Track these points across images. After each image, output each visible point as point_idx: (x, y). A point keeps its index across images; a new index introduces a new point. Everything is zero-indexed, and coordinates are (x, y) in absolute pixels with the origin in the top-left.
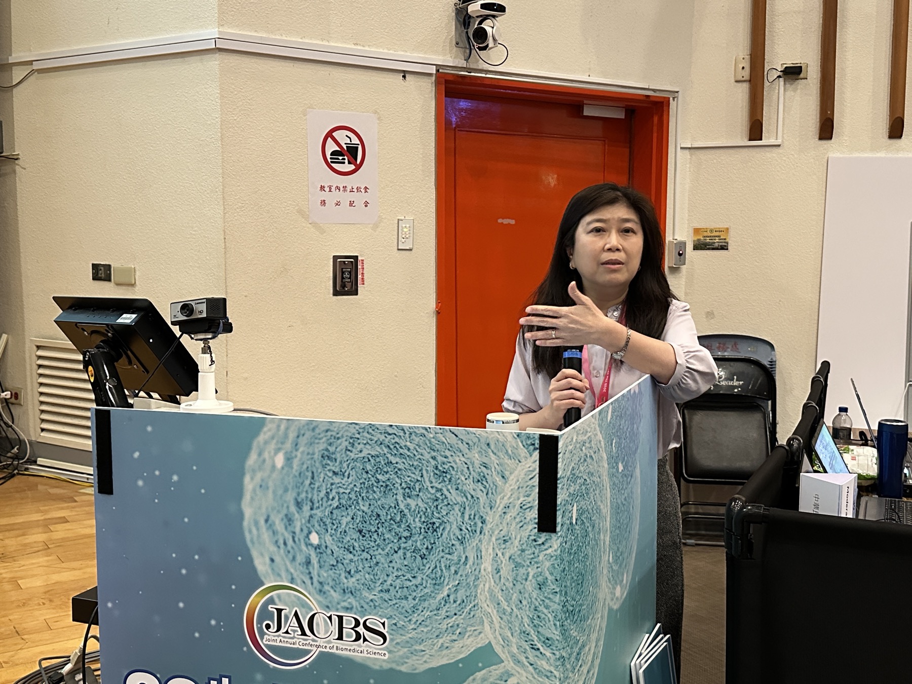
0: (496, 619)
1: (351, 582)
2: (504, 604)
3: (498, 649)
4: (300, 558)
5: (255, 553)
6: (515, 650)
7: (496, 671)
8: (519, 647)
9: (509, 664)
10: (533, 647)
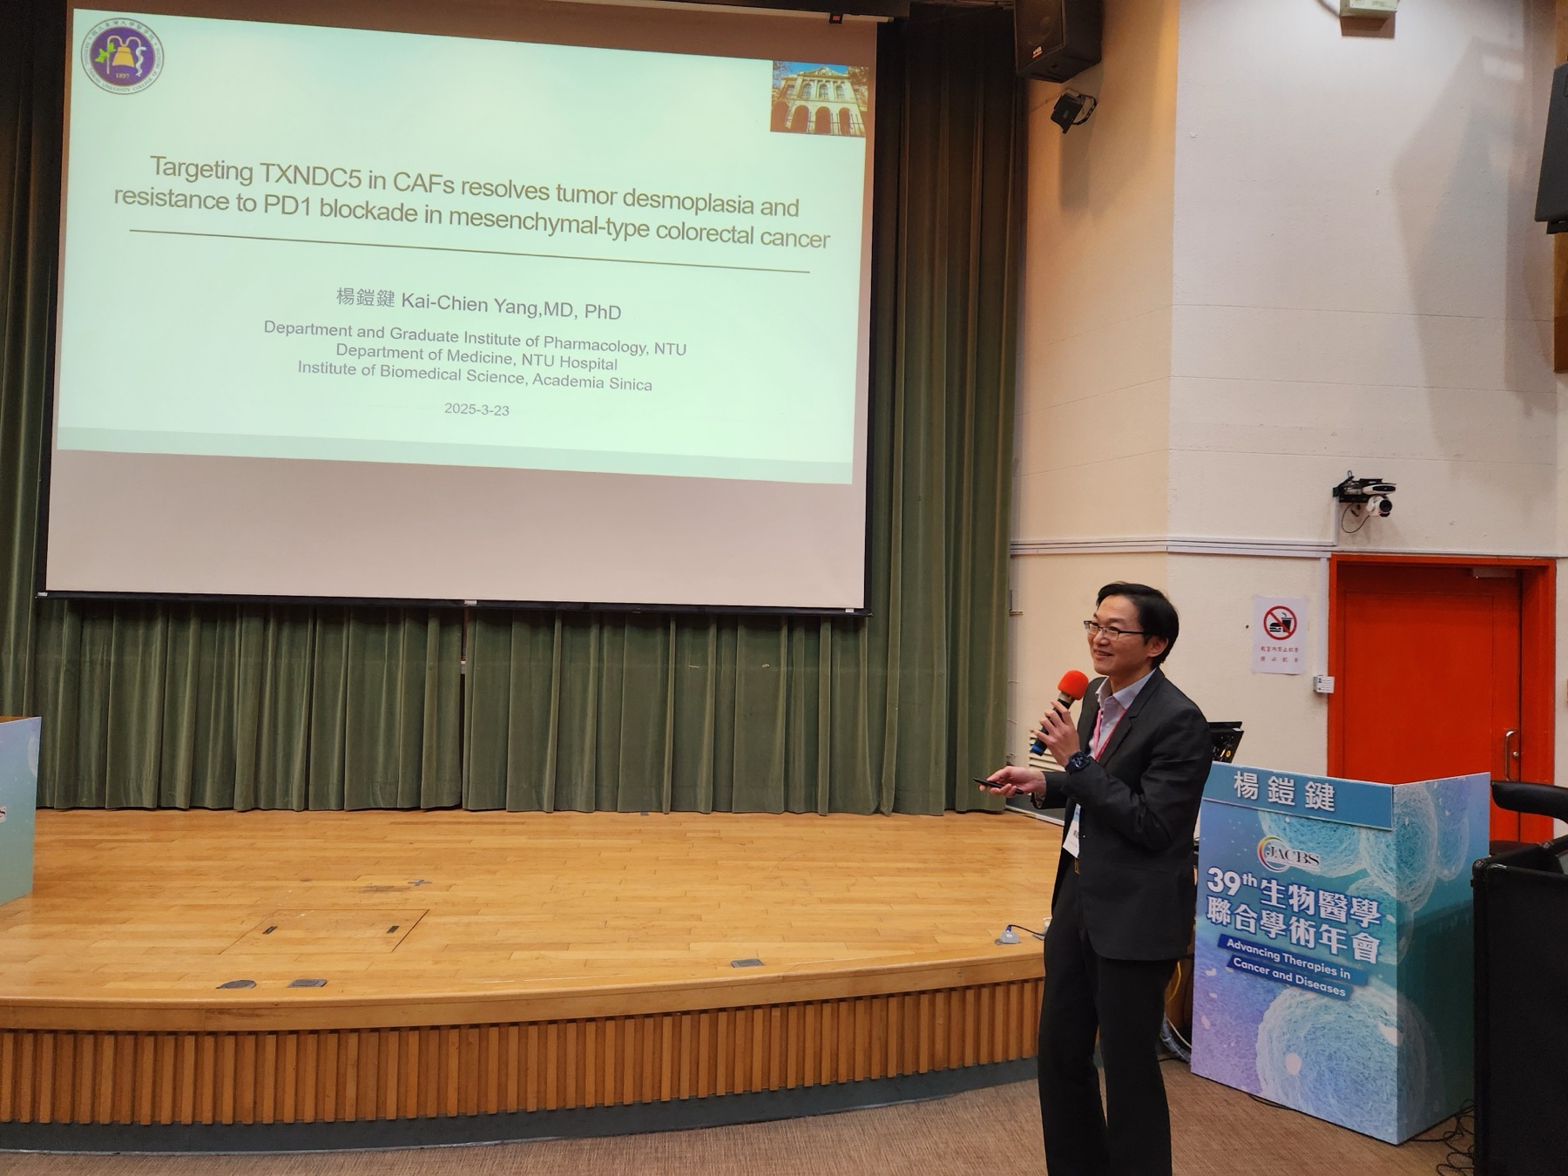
0: (1368, 858)
1: (1303, 839)
2: (1371, 853)
3: (1369, 871)
4: (1282, 827)
5: (1263, 823)
6: (1376, 872)
7: (1368, 880)
8: (1378, 871)
9: (1374, 877)
10: (1385, 871)
